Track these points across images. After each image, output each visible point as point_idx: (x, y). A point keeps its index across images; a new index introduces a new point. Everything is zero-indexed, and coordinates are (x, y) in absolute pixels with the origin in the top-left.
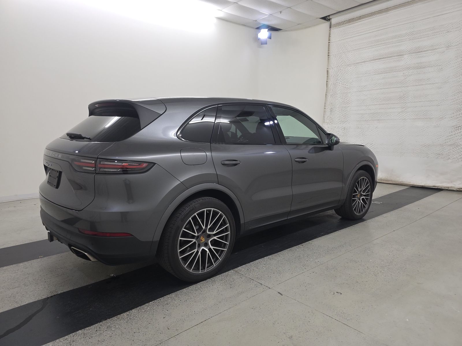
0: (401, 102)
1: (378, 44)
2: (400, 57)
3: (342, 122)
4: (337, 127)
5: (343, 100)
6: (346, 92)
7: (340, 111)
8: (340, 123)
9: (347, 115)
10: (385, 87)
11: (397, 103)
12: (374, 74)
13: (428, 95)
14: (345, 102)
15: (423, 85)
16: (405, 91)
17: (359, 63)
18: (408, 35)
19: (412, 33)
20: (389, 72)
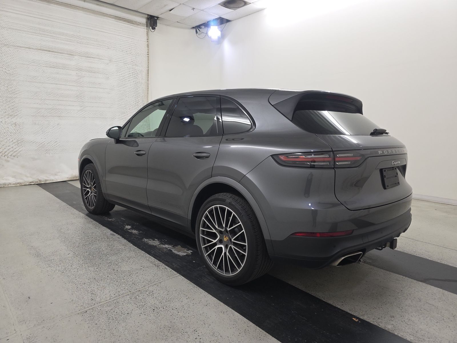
0: (78, 101)
1: (45, 35)
2: (70, 56)
3: (11, 116)
4: (3, 122)
5: (6, 88)
6: (9, 78)
7: (5, 102)
8: (7, 117)
9: (16, 107)
10: (60, 83)
11: (75, 101)
12: (45, 66)
13: (102, 98)
14: (9, 91)
15: (96, 88)
16: (80, 91)
17: (21, 47)
18: (75, 38)
19: (79, 37)
20: (62, 69)
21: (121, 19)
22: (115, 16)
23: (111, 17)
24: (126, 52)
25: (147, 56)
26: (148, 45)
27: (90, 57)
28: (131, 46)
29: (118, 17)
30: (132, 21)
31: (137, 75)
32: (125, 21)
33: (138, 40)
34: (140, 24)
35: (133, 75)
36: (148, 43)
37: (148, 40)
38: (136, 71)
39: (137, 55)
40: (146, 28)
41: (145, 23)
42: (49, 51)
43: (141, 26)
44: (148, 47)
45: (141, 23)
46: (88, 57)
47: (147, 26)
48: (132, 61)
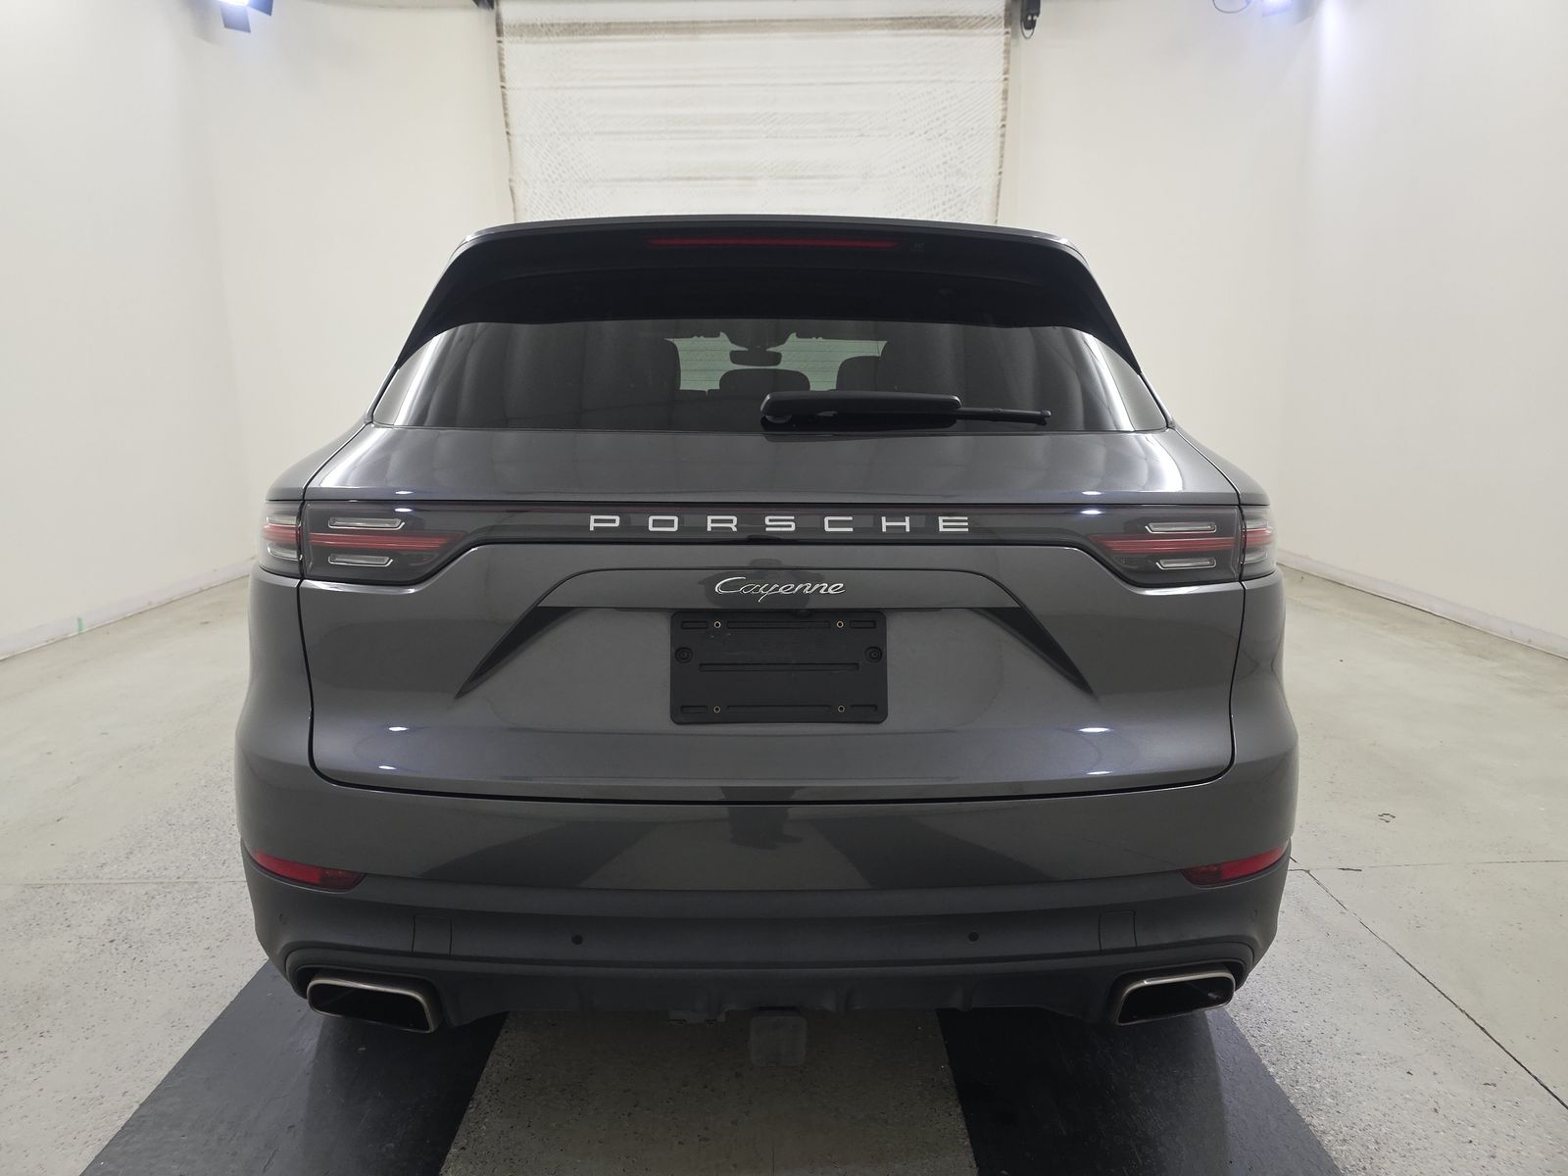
18: (762, 122)
19: (774, 117)
21: (913, 21)
22: (892, 19)
23: (876, 27)
24: (926, 133)
25: (1000, 132)
26: (1005, 92)
27: (801, 177)
28: (944, 108)
29: (902, 18)
30: (954, 18)
31: (962, 210)
32: (925, 26)
33: (973, 82)
34: (984, 22)
35: (944, 210)
36: (1007, 84)
37: (1006, 72)
38: (957, 193)
39: (966, 136)
40: (1002, 30)
41: (1002, 14)
42: (689, 179)
43: (988, 27)
44: (1005, 99)
45: (985, 18)
46: (796, 178)
47: (1008, 22)
48: (945, 163)
